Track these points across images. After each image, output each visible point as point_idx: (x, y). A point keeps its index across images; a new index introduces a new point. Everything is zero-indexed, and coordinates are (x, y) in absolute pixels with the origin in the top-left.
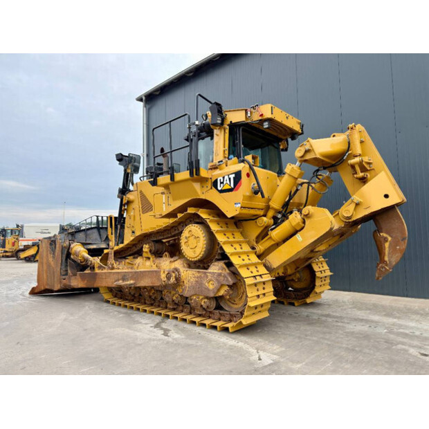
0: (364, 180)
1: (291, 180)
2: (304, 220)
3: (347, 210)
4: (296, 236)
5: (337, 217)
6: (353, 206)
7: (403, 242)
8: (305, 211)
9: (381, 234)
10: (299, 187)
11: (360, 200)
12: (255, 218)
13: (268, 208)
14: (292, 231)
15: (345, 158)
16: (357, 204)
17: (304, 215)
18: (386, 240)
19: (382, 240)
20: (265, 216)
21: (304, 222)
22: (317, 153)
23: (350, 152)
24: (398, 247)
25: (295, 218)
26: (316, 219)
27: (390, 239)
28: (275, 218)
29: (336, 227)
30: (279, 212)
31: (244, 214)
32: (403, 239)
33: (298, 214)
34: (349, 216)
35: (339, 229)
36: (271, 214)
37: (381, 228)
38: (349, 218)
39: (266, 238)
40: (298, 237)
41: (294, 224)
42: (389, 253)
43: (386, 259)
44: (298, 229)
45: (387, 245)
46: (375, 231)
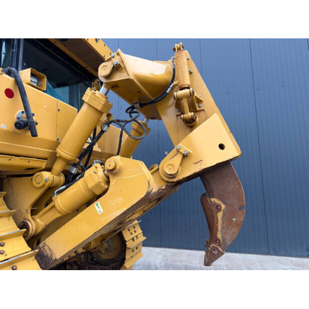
0: (191, 124)
1: (93, 115)
2: (108, 178)
3: (171, 165)
4: (95, 204)
5: (156, 174)
6: (179, 158)
7: (240, 212)
8: (110, 163)
9: (212, 200)
10: (105, 128)
11: (189, 150)
12: (29, 173)
13: (54, 157)
14: (88, 196)
15: (168, 91)
16: (185, 156)
17: (108, 171)
18: (218, 208)
19: (214, 208)
20: (49, 169)
21: (108, 182)
22: (131, 73)
23: (175, 83)
24: (234, 220)
25: (94, 175)
26: (125, 177)
27: (223, 206)
28: (66, 173)
29: (155, 190)
30: (75, 165)
31: (13, 166)
32: (241, 208)
33: (100, 168)
34: (173, 173)
35: (158, 193)
36: (58, 166)
37: (213, 192)
38: (173, 176)
39: (49, 207)
40: (97, 206)
41: (91, 185)
42: (223, 228)
43: (219, 236)
44: (98, 194)
45: (220, 215)
46: (204, 195)
